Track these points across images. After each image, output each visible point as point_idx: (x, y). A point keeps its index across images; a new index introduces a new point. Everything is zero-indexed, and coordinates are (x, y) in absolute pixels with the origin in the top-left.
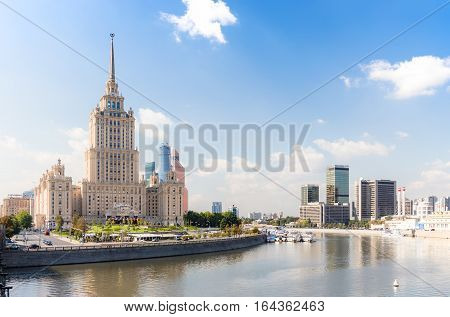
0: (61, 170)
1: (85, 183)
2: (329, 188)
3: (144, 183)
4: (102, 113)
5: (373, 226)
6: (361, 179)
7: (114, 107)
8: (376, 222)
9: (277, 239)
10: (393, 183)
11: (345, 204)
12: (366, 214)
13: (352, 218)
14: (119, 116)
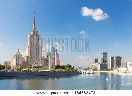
0: (19, 52)
1: (26, 56)
2: (101, 59)
3: (44, 57)
4: (31, 36)
5: (114, 70)
6: (111, 56)
7: (35, 34)
8: (115, 69)
9: (83, 73)
10: (121, 57)
11: (106, 64)
12: (112, 67)
13: (108, 68)
14: (36, 36)
